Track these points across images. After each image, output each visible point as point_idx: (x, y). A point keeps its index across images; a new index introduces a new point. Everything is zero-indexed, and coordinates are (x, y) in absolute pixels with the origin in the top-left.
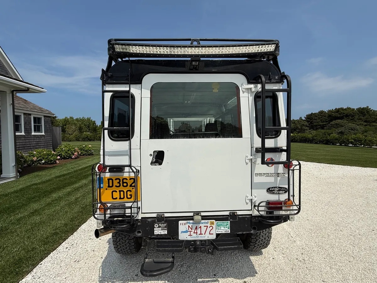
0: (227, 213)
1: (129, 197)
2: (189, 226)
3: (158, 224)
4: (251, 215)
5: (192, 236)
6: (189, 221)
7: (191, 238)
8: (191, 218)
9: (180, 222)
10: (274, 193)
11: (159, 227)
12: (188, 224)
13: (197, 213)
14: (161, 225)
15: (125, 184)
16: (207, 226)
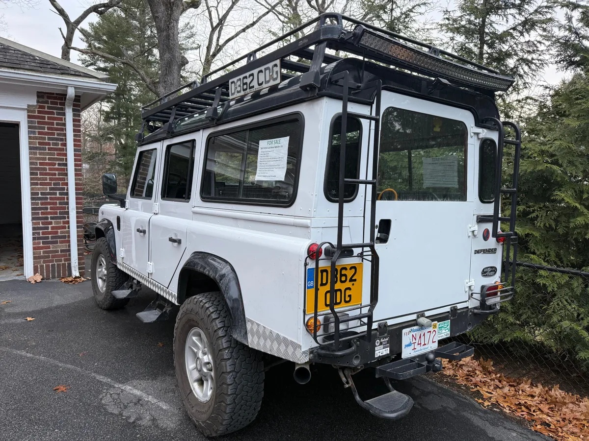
0: (448, 309)
1: (347, 299)
2: (413, 336)
3: (380, 340)
4: (468, 307)
5: (416, 350)
6: (412, 328)
7: (415, 353)
8: (414, 323)
9: (404, 331)
10: (486, 275)
11: (381, 344)
12: (412, 333)
13: (421, 314)
14: (383, 341)
15: (343, 279)
16: (430, 332)
